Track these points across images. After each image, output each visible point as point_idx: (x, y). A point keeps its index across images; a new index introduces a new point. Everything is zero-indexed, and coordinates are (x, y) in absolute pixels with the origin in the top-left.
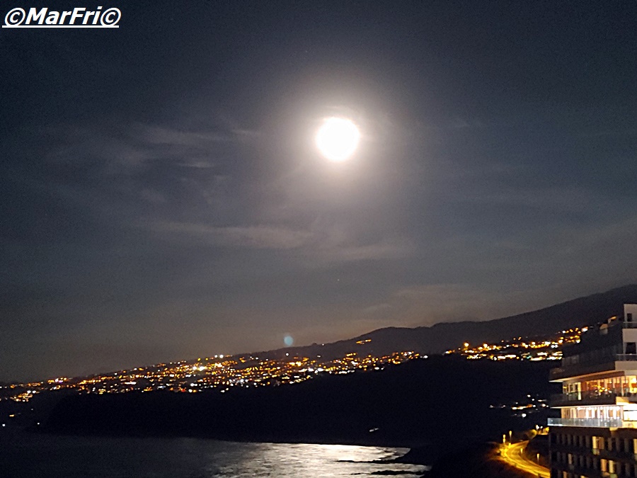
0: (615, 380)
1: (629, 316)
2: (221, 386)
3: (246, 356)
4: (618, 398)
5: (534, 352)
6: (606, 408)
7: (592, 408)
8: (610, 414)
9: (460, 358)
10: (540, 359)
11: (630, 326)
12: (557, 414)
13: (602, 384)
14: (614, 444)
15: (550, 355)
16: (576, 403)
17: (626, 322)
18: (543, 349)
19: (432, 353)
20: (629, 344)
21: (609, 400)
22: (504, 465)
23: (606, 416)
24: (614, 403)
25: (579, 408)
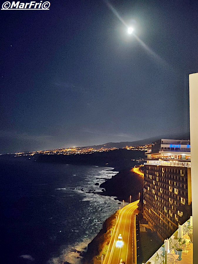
0: (159, 155)
1: (162, 141)
2: (74, 154)
3: (80, 148)
4: (159, 159)
5: (141, 149)
6: (157, 161)
7: (154, 161)
8: (157, 162)
9: (126, 149)
10: (143, 150)
11: (162, 144)
12: (146, 162)
13: (156, 156)
14: (158, 169)
15: (145, 149)
16: (150, 160)
17: (162, 143)
18: (144, 148)
19: (120, 148)
20: (162, 148)
21: (157, 159)
22: (134, 172)
23: (156, 163)
24: (158, 160)
25: (151, 161)
